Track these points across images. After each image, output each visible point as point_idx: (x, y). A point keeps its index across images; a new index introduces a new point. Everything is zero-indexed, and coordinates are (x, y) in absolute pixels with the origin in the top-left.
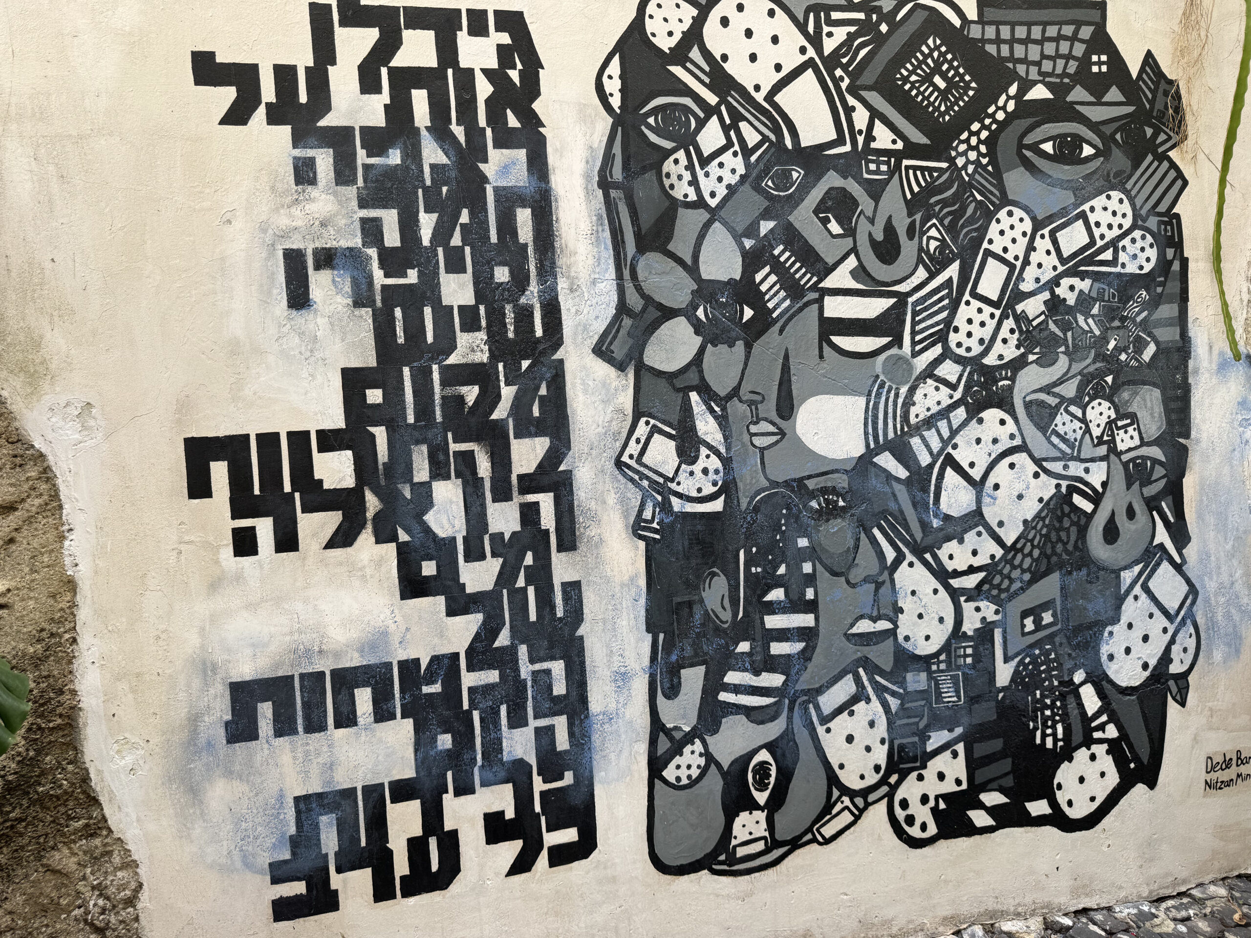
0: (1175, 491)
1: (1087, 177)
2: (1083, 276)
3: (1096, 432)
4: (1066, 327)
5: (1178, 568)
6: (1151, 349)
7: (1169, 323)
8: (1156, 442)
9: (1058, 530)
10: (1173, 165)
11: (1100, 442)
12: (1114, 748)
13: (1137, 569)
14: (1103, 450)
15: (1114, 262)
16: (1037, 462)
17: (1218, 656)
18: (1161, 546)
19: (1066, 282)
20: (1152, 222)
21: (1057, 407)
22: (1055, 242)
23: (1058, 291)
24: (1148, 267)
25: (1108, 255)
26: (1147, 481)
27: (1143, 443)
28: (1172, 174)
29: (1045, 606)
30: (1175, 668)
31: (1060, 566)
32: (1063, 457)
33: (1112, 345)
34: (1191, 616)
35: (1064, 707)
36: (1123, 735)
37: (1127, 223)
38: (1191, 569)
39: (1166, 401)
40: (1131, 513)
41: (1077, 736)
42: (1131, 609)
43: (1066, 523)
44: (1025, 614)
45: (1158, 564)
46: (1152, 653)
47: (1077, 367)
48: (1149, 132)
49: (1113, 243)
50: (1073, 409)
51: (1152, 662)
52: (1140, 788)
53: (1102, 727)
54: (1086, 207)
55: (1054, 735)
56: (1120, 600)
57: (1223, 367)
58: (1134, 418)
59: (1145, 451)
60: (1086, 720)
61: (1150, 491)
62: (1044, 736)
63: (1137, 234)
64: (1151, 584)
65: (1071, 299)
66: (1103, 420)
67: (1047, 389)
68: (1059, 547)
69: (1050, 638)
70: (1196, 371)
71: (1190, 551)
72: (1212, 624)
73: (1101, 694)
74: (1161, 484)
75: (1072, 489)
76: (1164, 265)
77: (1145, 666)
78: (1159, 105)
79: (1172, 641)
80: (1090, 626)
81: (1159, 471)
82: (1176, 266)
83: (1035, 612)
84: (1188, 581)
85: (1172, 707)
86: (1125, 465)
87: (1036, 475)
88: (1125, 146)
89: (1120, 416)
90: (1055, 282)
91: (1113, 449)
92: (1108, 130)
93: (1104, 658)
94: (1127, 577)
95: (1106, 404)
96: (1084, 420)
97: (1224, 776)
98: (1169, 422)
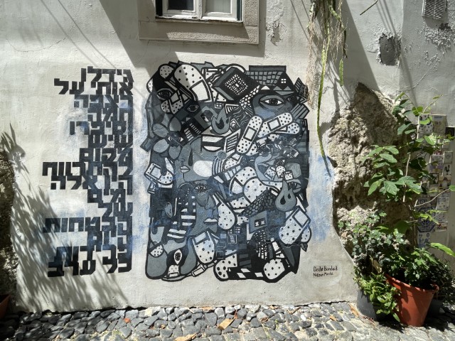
0: (304, 192)
1: (279, 109)
2: (277, 134)
3: (279, 175)
4: (271, 147)
5: (304, 213)
6: (297, 154)
7: (303, 147)
8: (298, 178)
9: (267, 200)
10: (305, 106)
11: (280, 177)
12: (283, 261)
13: (291, 212)
14: (281, 179)
15: (286, 131)
16: (261, 181)
17: (317, 238)
18: (299, 207)
19: (272, 135)
20: (298, 121)
21: (268, 167)
22: (269, 125)
23: (269, 138)
24: (296, 133)
25: (285, 129)
26: (295, 188)
27: (294, 178)
28: (305, 109)
29: (262, 219)
30: (303, 240)
31: (267, 209)
32: (269, 180)
33: (285, 152)
34: (308, 226)
35: (267, 247)
36: (286, 258)
37: (290, 121)
38: (309, 213)
39: (301, 168)
40: (289, 197)
41: (271, 256)
42: (288, 223)
43: (269, 198)
44: (256, 221)
45: (298, 211)
46: (296, 236)
47: (274, 157)
48: (298, 98)
49: (286, 126)
50: (272, 168)
51: (296, 238)
52: (291, 273)
53: (279, 254)
54: (278, 117)
55: (264, 255)
56: (286, 220)
57: (319, 160)
58: (291, 172)
59: (294, 180)
60: (274, 252)
61: (295, 191)
62: (261, 255)
63: (293, 124)
64: (295, 217)
65: (273, 140)
66: (281, 172)
67: (265, 162)
68: (267, 204)
69: (264, 228)
70: (311, 160)
71: (309, 209)
72: (315, 229)
73: (279, 245)
74: (299, 189)
75: (271, 189)
76: (301, 132)
77: (293, 239)
78: (301, 91)
79: (302, 233)
80: (276, 226)
81: (298, 186)
82: (305, 132)
83: (259, 221)
84: (308, 217)
85: (302, 251)
86: (288, 184)
87: (260, 185)
88: (291, 101)
89: (287, 171)
90: (269, 135)
91: (284, 179)
92: (285, 97)
93: (280, 235)
94: (288, 214)
95: (282, 167)
96: (275, 171)
97: (320, 273)
98: (302, 173)
